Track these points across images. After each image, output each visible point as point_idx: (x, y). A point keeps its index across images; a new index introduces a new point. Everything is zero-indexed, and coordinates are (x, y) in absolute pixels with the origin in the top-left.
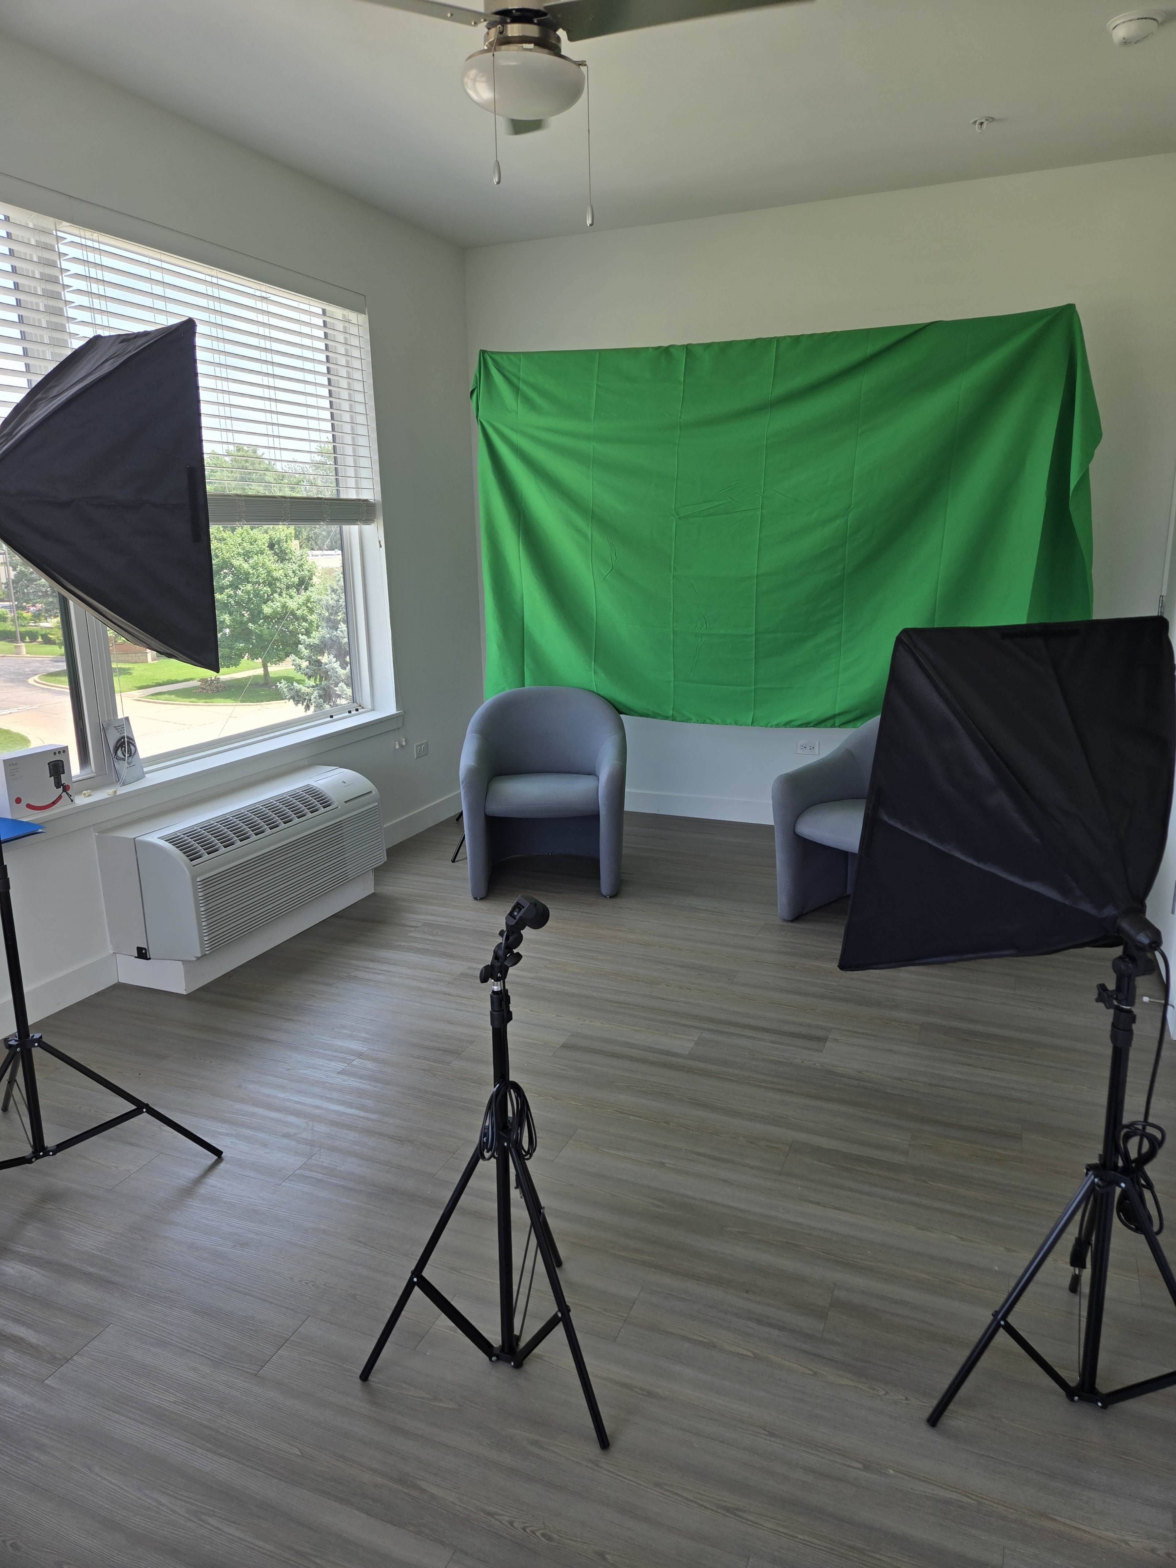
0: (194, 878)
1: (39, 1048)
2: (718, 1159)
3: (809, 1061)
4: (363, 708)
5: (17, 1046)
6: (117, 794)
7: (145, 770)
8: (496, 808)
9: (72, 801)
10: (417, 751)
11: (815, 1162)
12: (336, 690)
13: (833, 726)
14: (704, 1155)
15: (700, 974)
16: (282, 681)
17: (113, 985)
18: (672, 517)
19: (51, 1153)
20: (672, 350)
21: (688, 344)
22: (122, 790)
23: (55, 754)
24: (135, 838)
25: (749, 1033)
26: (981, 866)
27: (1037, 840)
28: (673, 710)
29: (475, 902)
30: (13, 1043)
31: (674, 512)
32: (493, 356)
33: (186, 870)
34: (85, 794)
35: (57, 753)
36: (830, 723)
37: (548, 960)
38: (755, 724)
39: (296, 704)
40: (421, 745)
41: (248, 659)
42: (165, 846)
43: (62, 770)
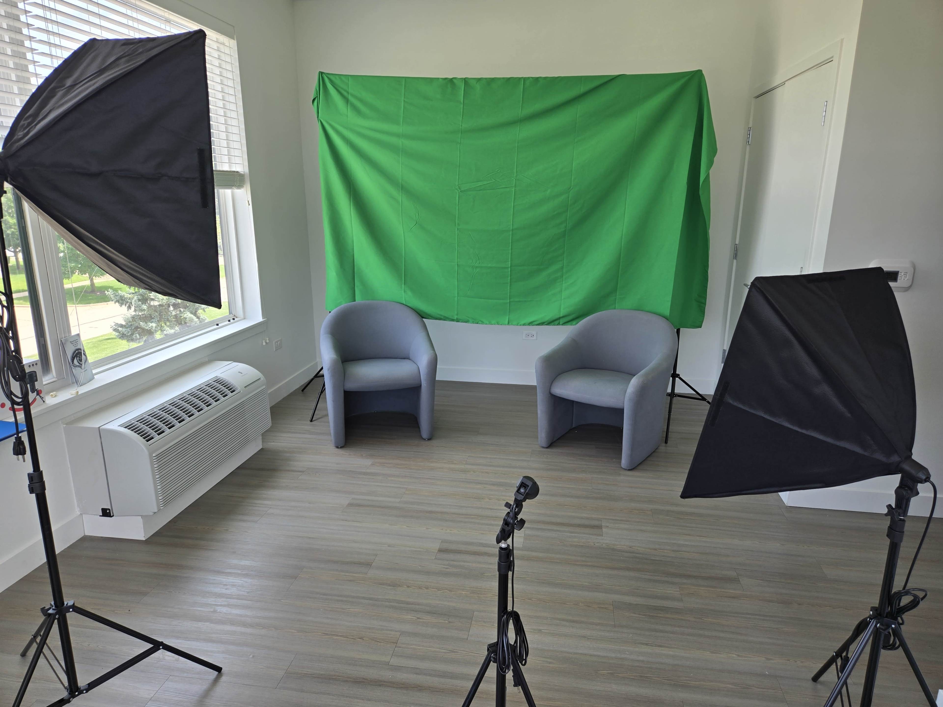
0: (150, 455)
1: (73, 612)
2: (573, 621)
3: (598, 543)
4: (237, 317)
5: (56, 614)
6: (79, 393)
7: (94, 372)
8: (351, 386)
9: (44, 402)
10: (275, 346)
11: (632, 615)
12: (150, 296)
13: (559, 324)
14: (563, 620)
15: (506, 489)
16: (110, 290)
17: (81, 538)
18: (456, 190)
19: (85, 692)
20: (454, 80)
21: (465, 78)
22: (83, 390)
23: (30, 366)
24: (99, 428)
25: (555, 528)
26: (804, 431)
27: (849, 415)
28: (457, 315)
29: (337, 449)
30: (51, 611)
31: (457, 187)
32: (329, 76)
33: (144, 449)
34: (52, 395)
35: (31, 366)
36: (557, 322)
37: (405, 488)
38: (510, 324)
39: (121, 306)
40: (277, 342)
41: (78, 274)
42: (123, 431)
43: (35, 379)
